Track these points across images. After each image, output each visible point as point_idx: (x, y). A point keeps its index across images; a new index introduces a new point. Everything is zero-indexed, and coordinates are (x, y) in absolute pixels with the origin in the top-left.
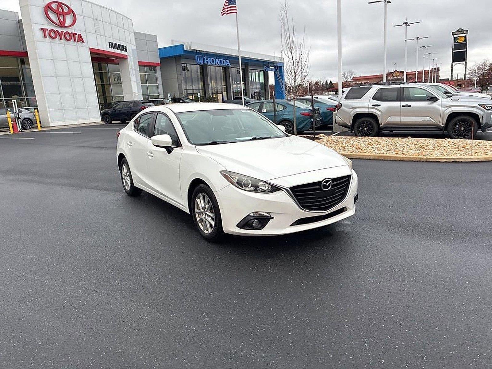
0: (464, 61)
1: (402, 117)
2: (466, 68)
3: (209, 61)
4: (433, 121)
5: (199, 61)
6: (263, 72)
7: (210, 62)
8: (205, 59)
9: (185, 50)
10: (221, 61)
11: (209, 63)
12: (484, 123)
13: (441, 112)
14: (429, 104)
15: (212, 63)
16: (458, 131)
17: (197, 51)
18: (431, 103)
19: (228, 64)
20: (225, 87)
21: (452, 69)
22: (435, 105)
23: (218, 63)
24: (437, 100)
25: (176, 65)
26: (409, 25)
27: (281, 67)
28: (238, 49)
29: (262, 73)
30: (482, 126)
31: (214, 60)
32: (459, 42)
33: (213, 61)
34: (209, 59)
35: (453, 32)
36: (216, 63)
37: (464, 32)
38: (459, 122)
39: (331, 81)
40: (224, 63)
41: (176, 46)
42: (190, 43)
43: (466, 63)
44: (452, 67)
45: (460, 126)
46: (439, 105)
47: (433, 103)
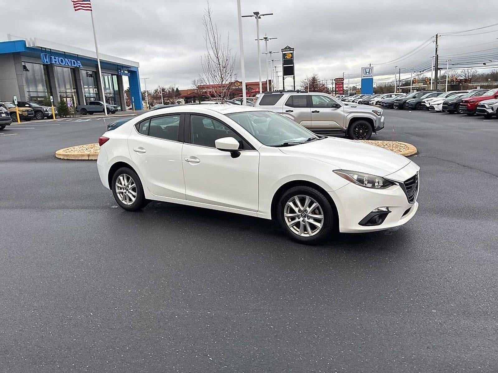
0: (292, 75)
1: (312, 122)
2: (294, 81)
3: (57, 60)
4: (338, 125)
5: (45, 60)
6: (116, 76)
7: (59, 62)
8: (53, 58)
9: (27, 46)
10: (71, 61)
11: (57, 63)
12: (377, 126)
13: (345, 117)
14: (332, 110)
15: (61, 63)
16: (358, 133)
17: (42, 49)
18: (335, 110)
19: (80, 66)
20: (75, 90)
21: (284, 82)
22: (339, 111)
23: (67, 64)
24: (340, 107)
25: (15, 63)
26: (268, 40)
27: (136, 72)
28: (96, 51)
29: (115, 78)
30: (375, 128)
31: (63, 59)
32: (287, 57)
33: (62, 61)
34: (57, 58)
35: (282, 49)
36: (65, 64)
37: (291, 50)
38: (358, 126)
39: (177, 88)
40: (74, 64)
41: (14, 42)
42: (33, 39)
43: (294, 77)
44: (284, 79)
45: (359, 129)
46: (342, 111)
47: (336, 109)
